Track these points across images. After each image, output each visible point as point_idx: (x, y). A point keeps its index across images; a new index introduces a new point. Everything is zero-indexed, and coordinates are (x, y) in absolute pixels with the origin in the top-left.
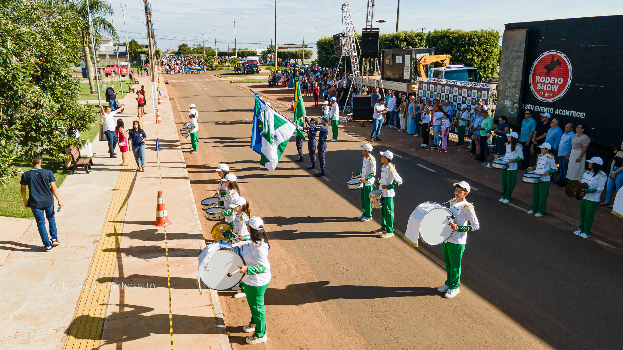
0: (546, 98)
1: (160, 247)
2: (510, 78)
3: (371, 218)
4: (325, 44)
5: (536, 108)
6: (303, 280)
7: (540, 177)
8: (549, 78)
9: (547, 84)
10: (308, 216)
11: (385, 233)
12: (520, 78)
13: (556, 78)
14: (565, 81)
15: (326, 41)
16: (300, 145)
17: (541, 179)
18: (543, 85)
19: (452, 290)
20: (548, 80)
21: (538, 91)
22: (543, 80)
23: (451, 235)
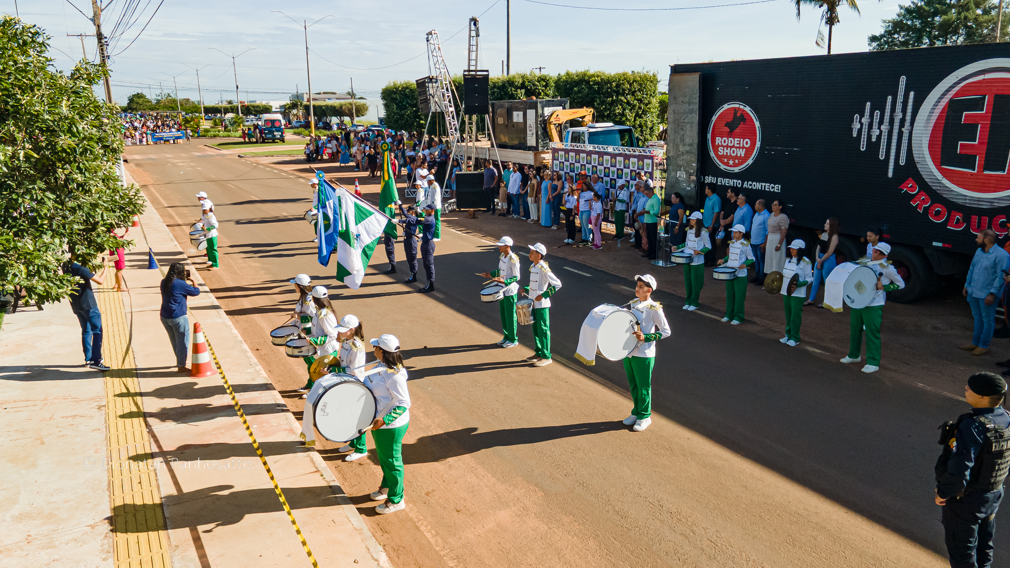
0: (731, 166)
1: (211, 405)
2: (682, 140)
3: (516, 343)
4: (395, 93)
5: (719, 181)
6: (439, 429)
7: (735, 272)
8: (732, 139)
9: (731, 147)
10: (425, 347)
11: (540, 360)
12: (696, 141)
13: (742, 140)
14: (753, 144)
15: (397, 89)
16: (391, 248)
17: (736, 273)
18: (725, 148)
19: (642, 420)
20: (731, 142)
21: (720, 158)
22: (725, 142)
23: (636, 347)
